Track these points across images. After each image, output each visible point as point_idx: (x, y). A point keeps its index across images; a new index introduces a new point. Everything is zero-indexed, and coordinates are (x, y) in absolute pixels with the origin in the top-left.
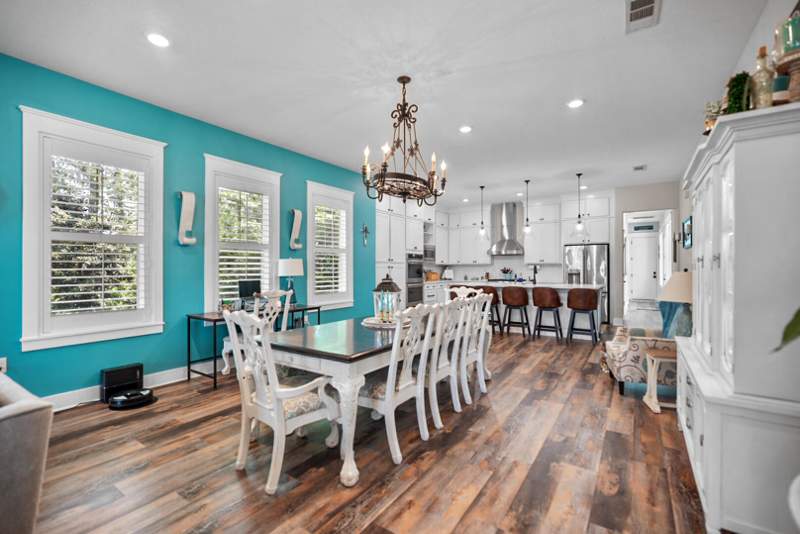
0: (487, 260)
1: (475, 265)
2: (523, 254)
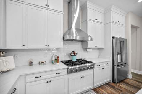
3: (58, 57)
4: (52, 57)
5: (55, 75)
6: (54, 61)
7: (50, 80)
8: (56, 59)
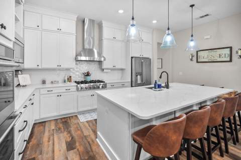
3: (70, 77)
4: (65, 76)
5: (65, 91)
6: (66, 81)
7: (61, 94)
8: (68, 79)
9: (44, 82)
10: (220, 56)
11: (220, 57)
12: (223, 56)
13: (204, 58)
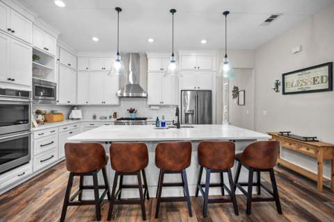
0: (116, 101)
1: (103, 106)
2: (146, 97)
3: (115, 113)
8: (113, 115)
9: (95, 117)
10: (315, 80)
11: (314, 84)
12: (319, 80)
13: (292, 86)
